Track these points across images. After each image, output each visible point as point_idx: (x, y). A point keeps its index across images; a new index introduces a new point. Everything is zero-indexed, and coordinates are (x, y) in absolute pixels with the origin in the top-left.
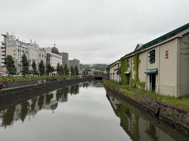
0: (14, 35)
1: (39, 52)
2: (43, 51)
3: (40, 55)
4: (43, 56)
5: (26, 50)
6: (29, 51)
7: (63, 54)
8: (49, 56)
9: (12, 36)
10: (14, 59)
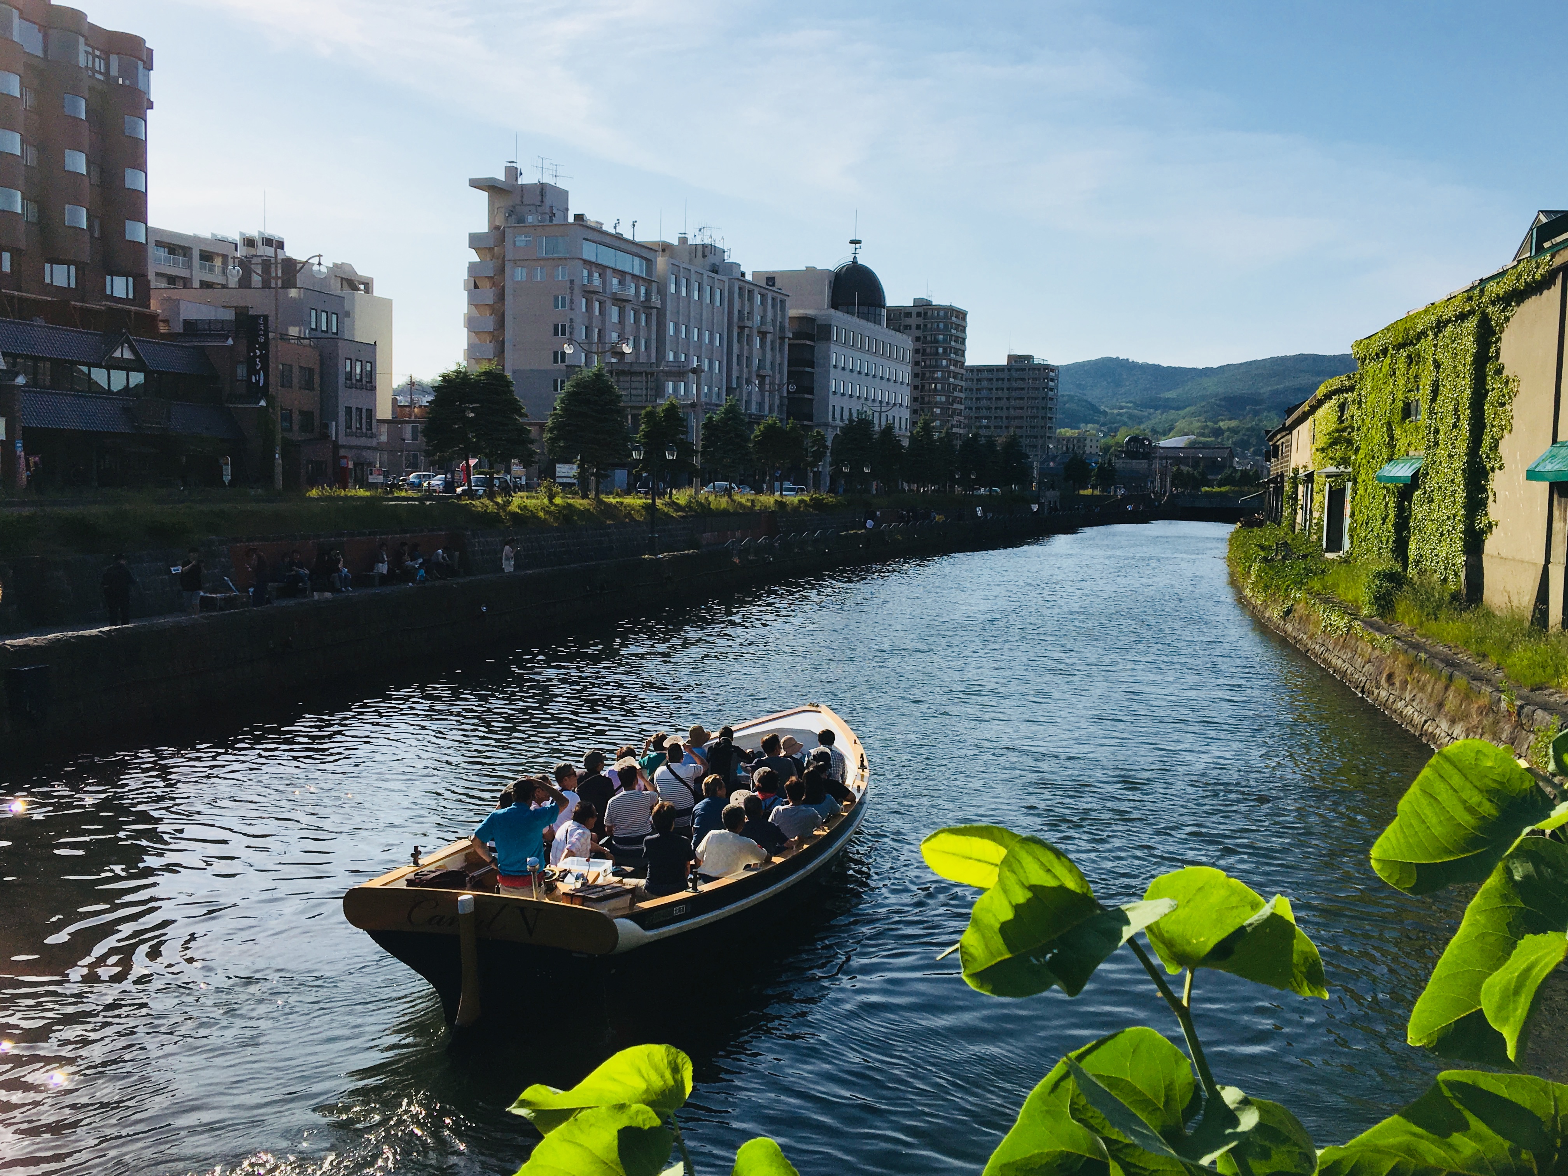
0: (561, 184)
1: (736, 307)
2: (763, 296)
3: (742, 328)
4: (763, 335)
5: (643, 291)
6: (664, 302)
7: (920, 321)
8: (811, 337)
9: (542, 189)
10: (556, 361)
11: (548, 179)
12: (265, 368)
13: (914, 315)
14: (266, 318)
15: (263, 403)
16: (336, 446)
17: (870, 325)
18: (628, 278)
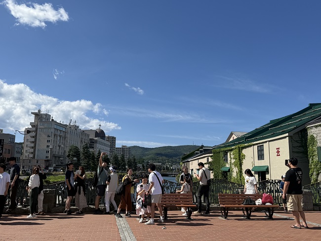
1: (81, 137)
2: (85, 135)
5: (64, 134)
6: (68, 136)
7: (108, 139)
9: (46, 115)
10: (47, 147)
12: (2, 150)
14: (3, 140)
15: (1, 156)
17: (103, 141)
18: (62, 132)
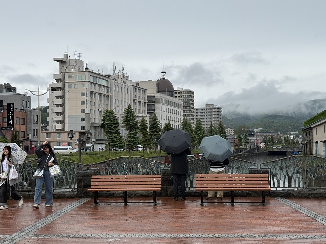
1: (133, 94)
2: (139, 90)
3: (134, 100)
4: (140, 102)
7: (179, 95)
8: (154, 102)
9: (76, 61)
10: (82, 112)
11: (77, 58)
12: (13, 119)
13: (177, 93)
14: (13, 104)
15: (12, 129)
16: (31, 141)
17: (170, 98)
18: (102, 86)
